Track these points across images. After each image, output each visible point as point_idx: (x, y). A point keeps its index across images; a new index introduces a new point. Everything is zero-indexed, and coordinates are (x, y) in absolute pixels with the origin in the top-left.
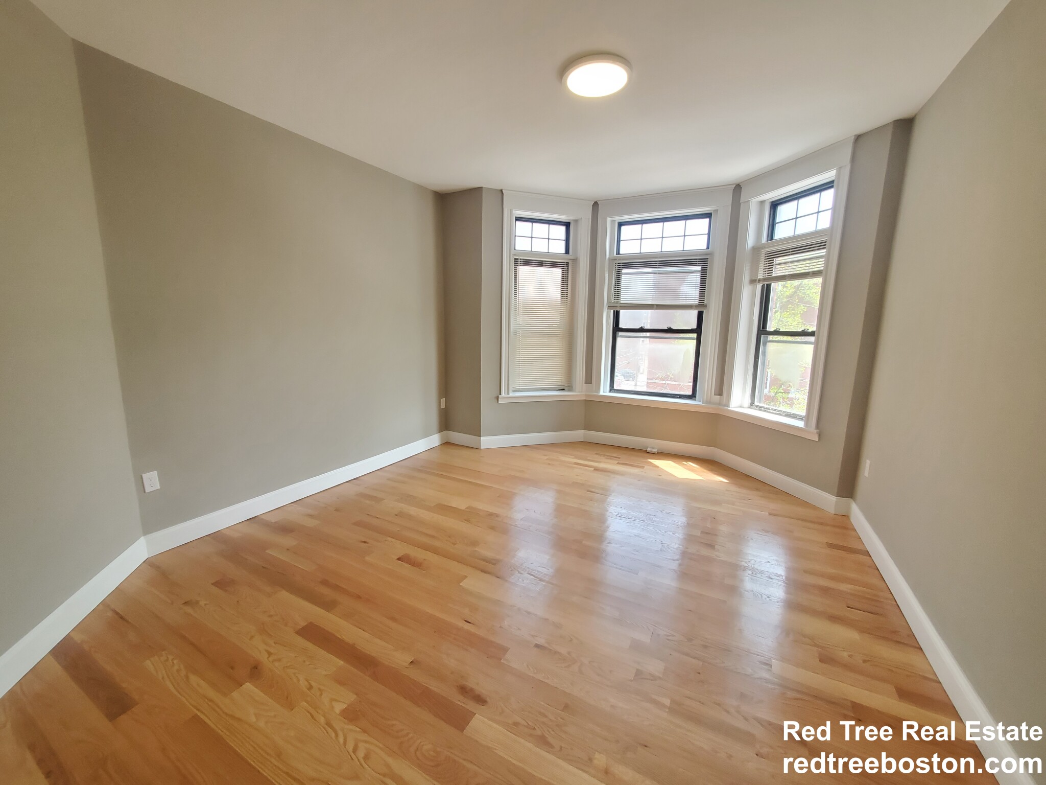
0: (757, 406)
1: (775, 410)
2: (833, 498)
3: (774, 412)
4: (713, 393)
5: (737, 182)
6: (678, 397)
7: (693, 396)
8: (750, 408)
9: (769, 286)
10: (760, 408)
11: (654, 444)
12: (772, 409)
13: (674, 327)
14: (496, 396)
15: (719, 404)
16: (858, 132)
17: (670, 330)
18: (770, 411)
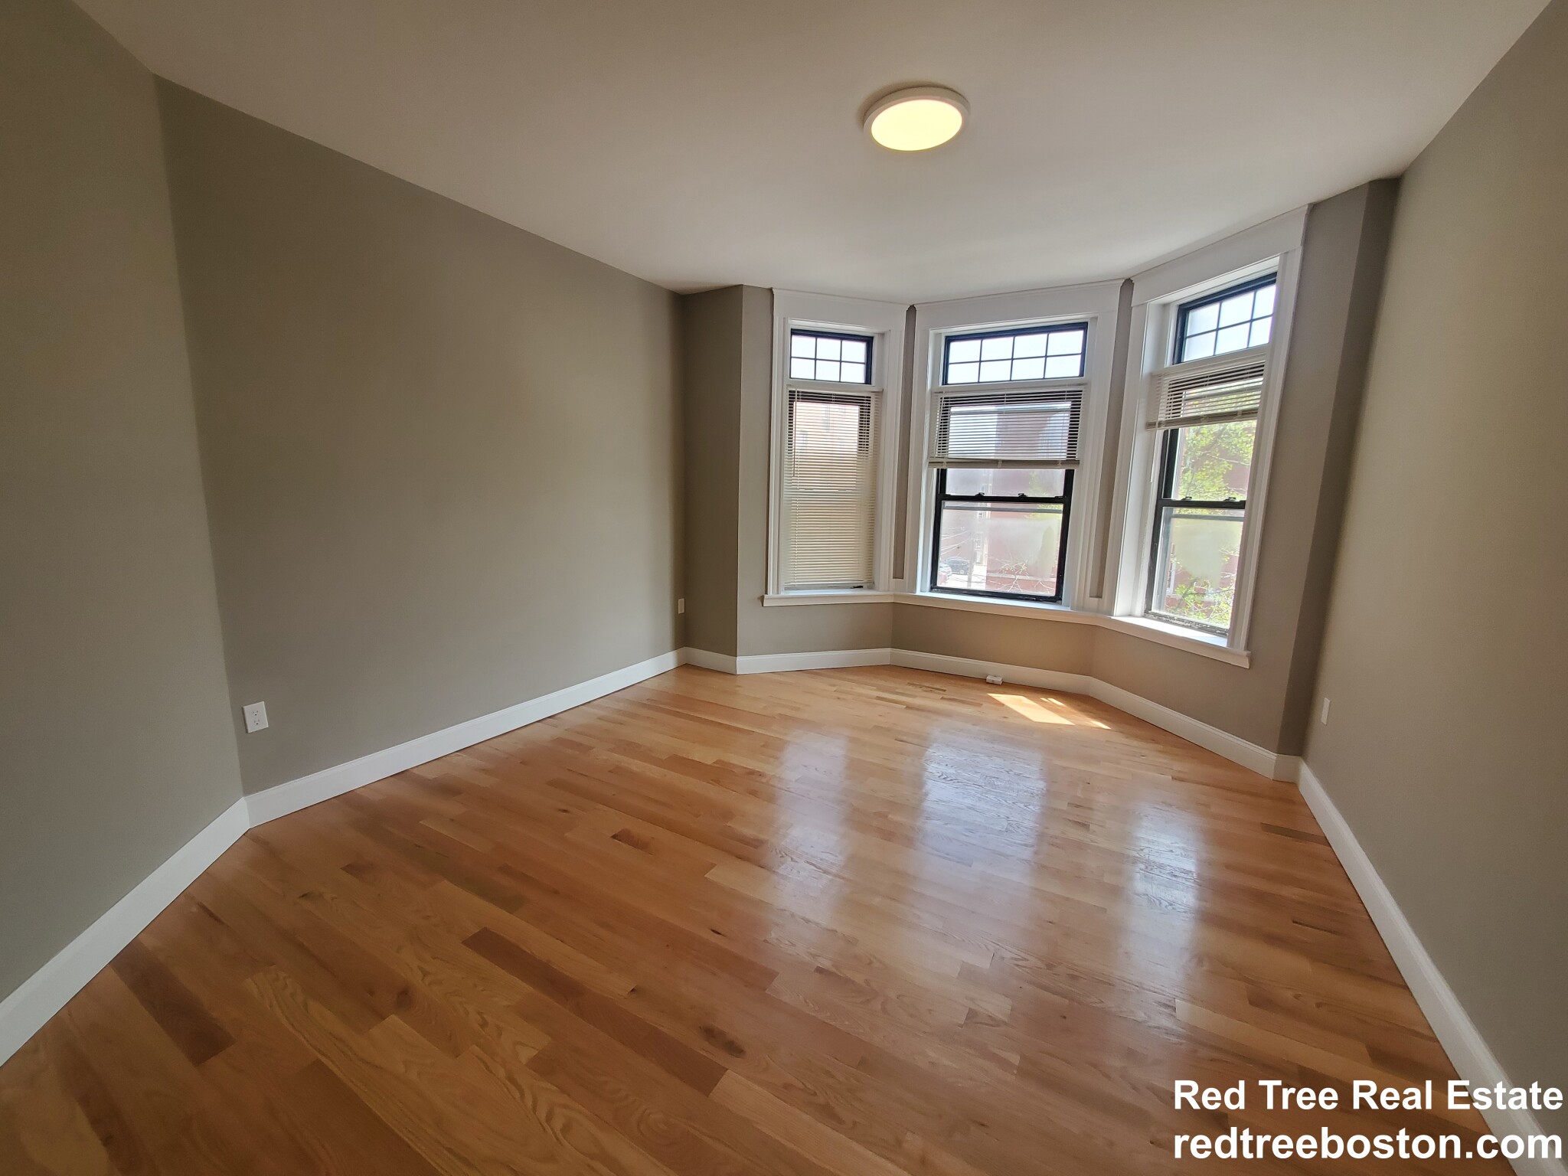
0: (1155, 614)
1: (1183, 620)
2: (1273, 756)
3: (1181, 623)
4: (1088, 594)
5: (1127, 277)
6: (1033, 600)
7: (1056, 599)
8: (1144, 617)
9: (1175, 433)
10: (1159, 618)
11: (996, 671)
12: (1179, 620)
13: (1029, 495)
14: (759, 595)
15: (1098, 611)
16: (1313, 199)
17: (1022, 499)
18: (1175, 622)
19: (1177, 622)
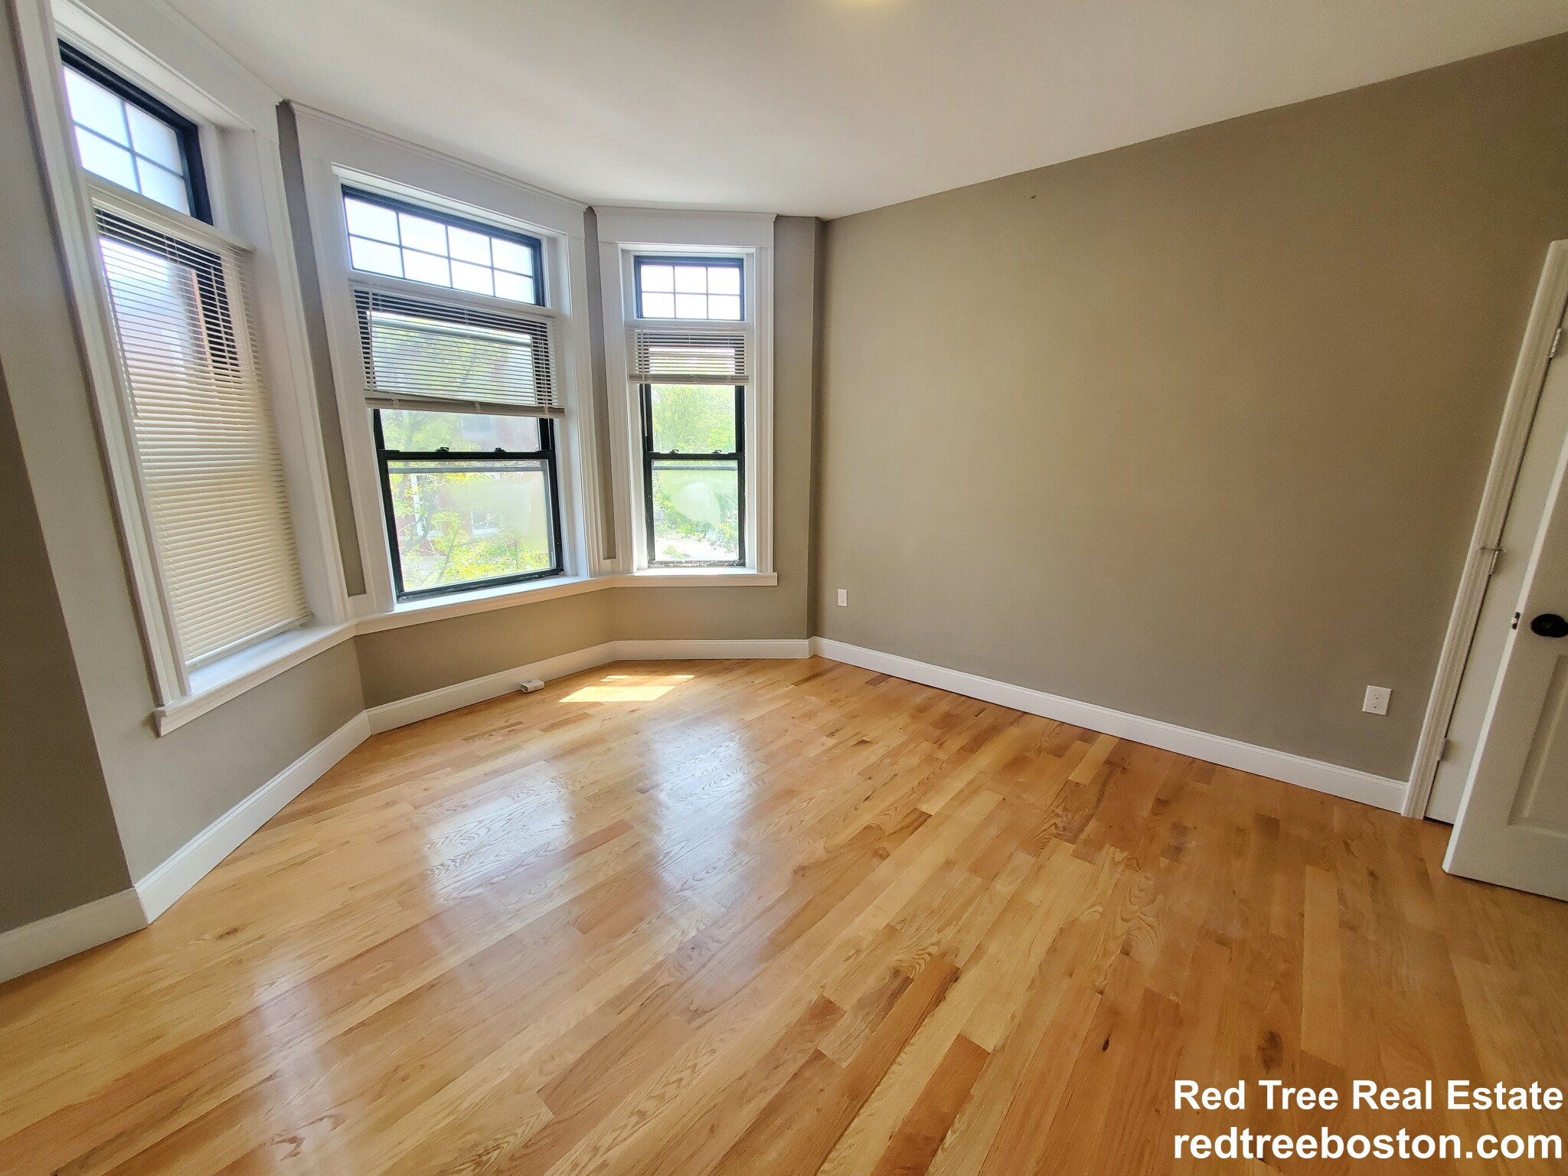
0: (661, 563)
1: (691, 562)
2: (806, 642)
3: (689, 565)
4: (602, 557)
6: (536, 578)
7: (558, 570)
8: (649, 567)
10: (666, 564)
11: (530, 674)
12: (687, 562)
13: (508, 450)
15: (612, 572)
16: (782, 212)
17: (500, 455)
18: (683, 565)
19: (686, 565)
